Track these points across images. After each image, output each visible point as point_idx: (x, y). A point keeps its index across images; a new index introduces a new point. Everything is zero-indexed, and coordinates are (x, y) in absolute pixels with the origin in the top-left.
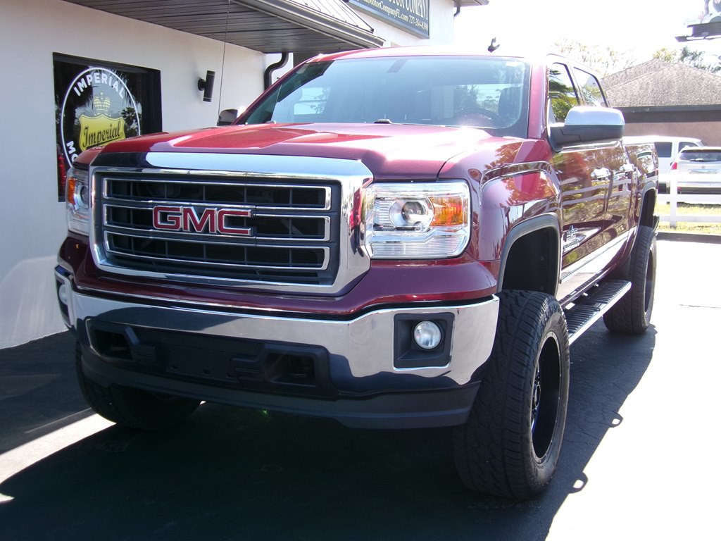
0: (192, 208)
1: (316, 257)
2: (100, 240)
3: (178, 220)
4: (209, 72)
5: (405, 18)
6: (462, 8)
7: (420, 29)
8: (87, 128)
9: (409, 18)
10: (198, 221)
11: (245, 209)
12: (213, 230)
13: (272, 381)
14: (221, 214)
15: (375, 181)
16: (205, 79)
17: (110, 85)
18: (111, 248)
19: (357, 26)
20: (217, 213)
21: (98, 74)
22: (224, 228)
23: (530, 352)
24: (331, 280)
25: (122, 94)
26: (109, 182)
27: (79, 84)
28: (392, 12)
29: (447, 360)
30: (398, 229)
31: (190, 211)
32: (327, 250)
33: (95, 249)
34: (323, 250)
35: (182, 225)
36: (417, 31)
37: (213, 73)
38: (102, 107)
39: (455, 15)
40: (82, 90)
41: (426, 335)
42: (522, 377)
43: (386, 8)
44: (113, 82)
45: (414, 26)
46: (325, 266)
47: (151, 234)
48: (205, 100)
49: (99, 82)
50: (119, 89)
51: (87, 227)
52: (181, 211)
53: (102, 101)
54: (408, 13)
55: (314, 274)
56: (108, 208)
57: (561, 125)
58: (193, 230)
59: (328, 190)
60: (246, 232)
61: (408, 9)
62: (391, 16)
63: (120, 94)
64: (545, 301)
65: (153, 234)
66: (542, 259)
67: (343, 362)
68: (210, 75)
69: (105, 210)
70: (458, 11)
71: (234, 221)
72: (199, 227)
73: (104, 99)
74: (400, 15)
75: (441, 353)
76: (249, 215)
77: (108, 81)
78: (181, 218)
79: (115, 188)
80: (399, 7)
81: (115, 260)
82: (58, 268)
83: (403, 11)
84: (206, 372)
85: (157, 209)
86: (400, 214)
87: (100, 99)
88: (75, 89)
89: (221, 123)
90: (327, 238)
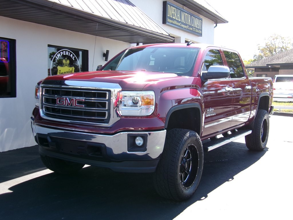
0: (68, 98)
1: (104, 115)
2: (42, 108)
3: (63, 102)
4: (107, 50)
5: (191, 29)
6: (218, 24)
7: (198, 33)
8: (60, 71)
9: (193, 29)
10: (69, 102)
11: (83, 99)
12: (73, 105)
13: (90, 155)
14: (76, 100)
15: (122, 90)
16: (106, 53)
17: (69, 55)
18: (45, 111)
19: (162, 34)
20: (74, 100)
21: (65, 52)
22: (77, 105)
23: (178, 149)
24: (108, 122)
25: (74, 59)
26: (45, 89)
27: (58, 55)
28: (185, 27)
29: (145, 150)
30: (132, 106)
31: (67, 99)
32: (107, 112)
33: (41, 111)
34: (106, 112)
35: (64, 104)
36: (196, 34)
37: (108, 51)
38: (66, 63)
39: (214, 27)
40: (59, 57)
41: (139, 141)
42: (175, 157)
43: (182, 25)
44: (70, 55)
45: (195, 32)
46: (106, 118)
47: (56, 106)
48: (105, 61)
49: (65, 54)
50: (73, 57)
51: (39, 104)
52: (64, 99)
53: (66, 61)
54: (192, 27)
55: (103, 120)
56: (44, 97)
57: (206, 72)
58: (68, 105)
59: (107, 93)
60: (83, 106)
61: (192, 26)
62: (185, 28)
63: (73, 59)
64: (188, 133)
65: (57, 106)
66: (195, 119)
67: (111, 150)
68: (108, 52)
69: (44, 99)
70: (216, 25)
71: (80, 102)
72: (69, 104)
73: (67, 60)
74: (189, 28)
75: (143, 147)
76: (84, 101)
77: (69, 54)
78: (64, 101)
79: (47, 92)
80: (188, 25)
81: (47, 115)
82: (32, 118)
83: (190, 26)
84: (71, 152)
85: (57, 98)
86: (132, 101)
87: (65, 60)
88: (56, 57)
89: (97, 70)
90: (107, 108)
